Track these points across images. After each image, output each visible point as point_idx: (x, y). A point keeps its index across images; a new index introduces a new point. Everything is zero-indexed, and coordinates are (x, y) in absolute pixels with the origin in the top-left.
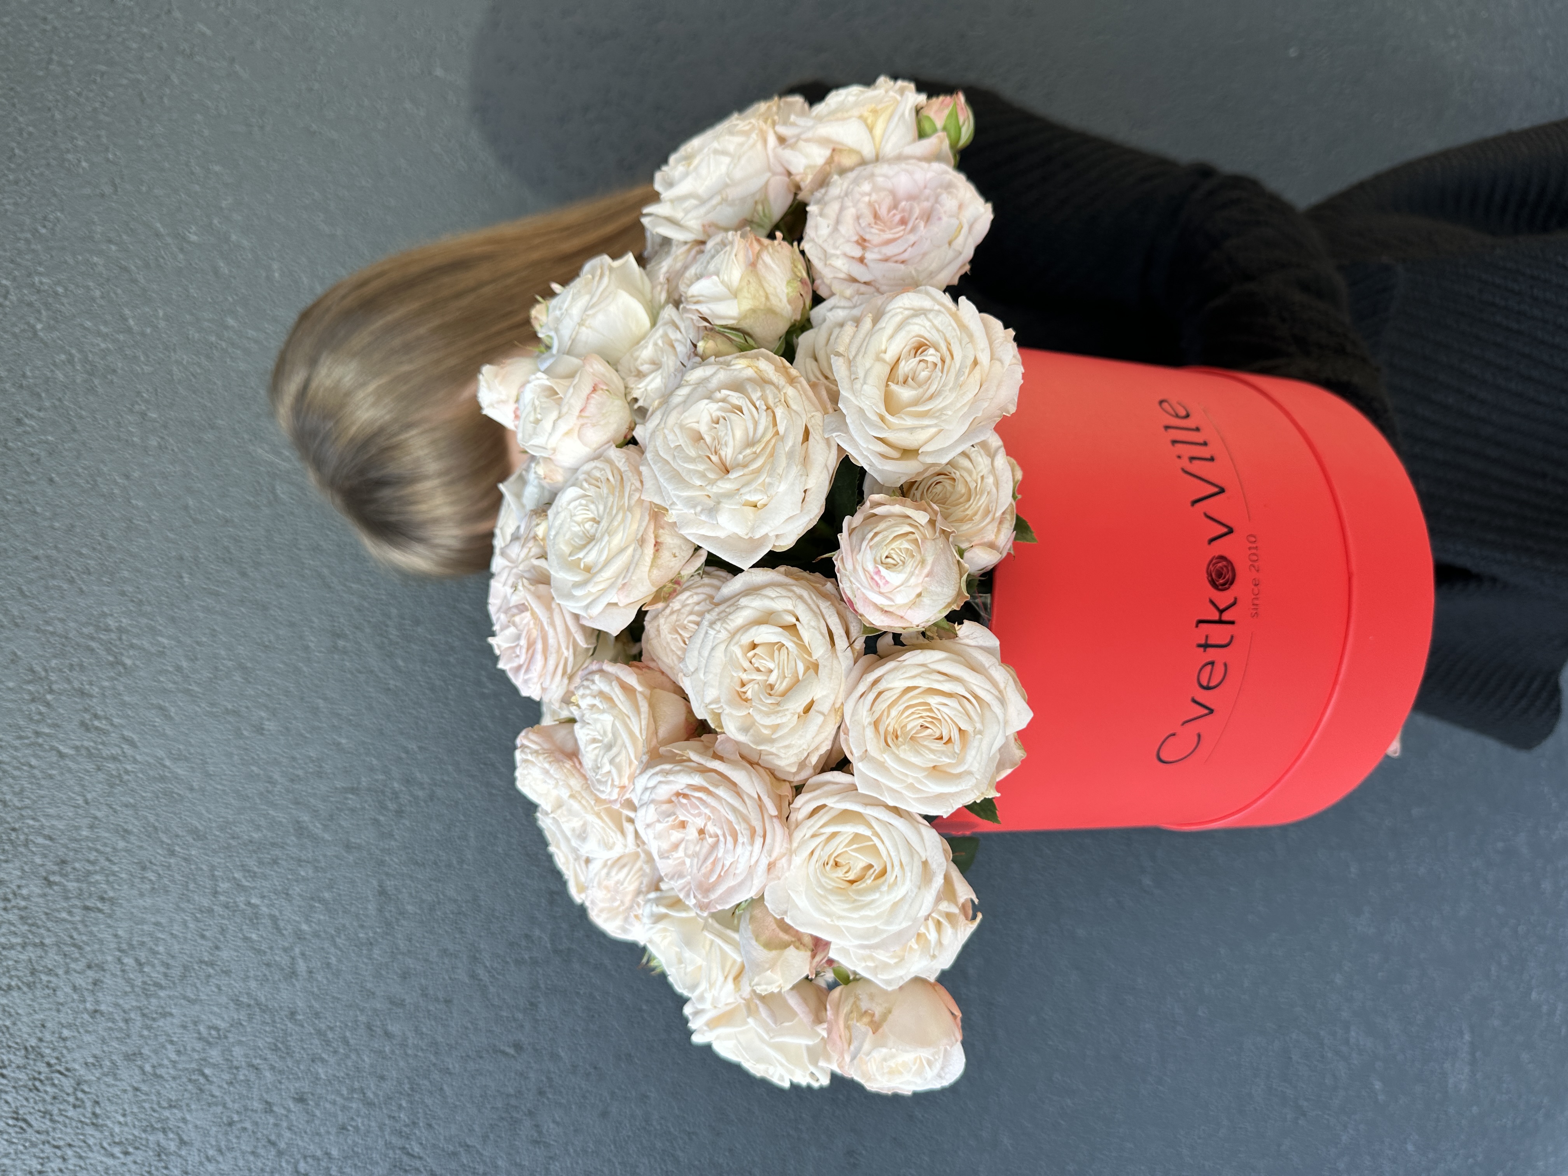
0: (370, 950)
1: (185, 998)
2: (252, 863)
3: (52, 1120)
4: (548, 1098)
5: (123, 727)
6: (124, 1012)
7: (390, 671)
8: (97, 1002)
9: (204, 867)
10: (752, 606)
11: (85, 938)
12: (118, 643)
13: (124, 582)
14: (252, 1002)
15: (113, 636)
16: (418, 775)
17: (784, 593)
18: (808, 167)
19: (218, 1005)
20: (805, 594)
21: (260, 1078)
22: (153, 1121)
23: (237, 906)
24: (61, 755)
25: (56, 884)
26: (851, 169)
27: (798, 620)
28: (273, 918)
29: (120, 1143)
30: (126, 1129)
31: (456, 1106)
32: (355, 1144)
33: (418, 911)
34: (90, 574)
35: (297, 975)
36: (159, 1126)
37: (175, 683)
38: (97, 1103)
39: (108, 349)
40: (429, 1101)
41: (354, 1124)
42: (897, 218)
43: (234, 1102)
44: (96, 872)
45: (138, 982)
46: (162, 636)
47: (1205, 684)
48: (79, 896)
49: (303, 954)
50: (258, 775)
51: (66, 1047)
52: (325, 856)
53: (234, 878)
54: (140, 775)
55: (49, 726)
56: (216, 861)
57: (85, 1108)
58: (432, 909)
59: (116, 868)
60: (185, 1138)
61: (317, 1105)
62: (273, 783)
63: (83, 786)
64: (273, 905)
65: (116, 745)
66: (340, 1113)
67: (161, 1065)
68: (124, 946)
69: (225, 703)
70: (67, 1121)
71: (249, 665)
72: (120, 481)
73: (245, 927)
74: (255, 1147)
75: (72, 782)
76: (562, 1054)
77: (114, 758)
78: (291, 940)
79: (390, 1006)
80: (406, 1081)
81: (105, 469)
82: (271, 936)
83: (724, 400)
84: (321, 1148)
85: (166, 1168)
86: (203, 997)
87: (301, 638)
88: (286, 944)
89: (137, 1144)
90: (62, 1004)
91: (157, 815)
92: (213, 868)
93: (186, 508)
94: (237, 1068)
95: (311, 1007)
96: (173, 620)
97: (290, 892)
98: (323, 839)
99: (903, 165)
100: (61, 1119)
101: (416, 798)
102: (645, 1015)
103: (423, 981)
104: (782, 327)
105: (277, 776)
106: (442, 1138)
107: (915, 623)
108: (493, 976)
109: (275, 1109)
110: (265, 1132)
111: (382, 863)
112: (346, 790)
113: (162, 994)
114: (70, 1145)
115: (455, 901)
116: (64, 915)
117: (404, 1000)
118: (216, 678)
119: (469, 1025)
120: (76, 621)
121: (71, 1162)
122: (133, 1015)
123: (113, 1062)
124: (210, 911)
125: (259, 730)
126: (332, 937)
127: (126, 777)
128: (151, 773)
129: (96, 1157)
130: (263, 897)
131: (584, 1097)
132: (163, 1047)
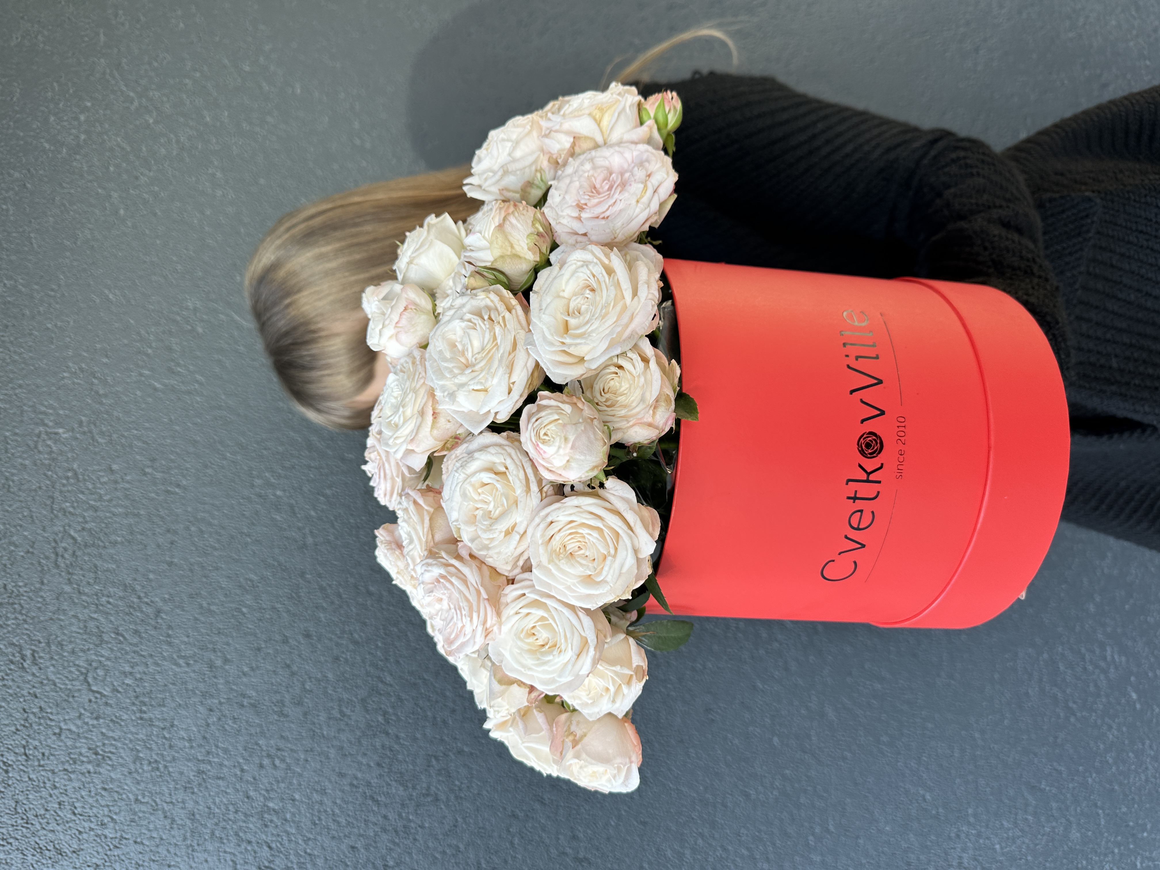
1: (232, 558)
2: (278, 468)
3: (140, 636)
6: (190, 564)
8: (172, 556)
19: (253, 564)
21: (280, 618)
22: (207, 642)
23: (267, 496)
51: (151, 586)
55: (149, 370)
56: (254, 464)
57: (162, 630)
60: (228, 657)
61: (319, 640)
64: (291, 496)
65: (191, 384)
66: (334, 647)
67: (213, 603)
68: (192, 519)
70: (150, 638)
73: (272, 511)
74: (276, 668)
77: (189, 393)
78: (302, 521)
82: (289, 519)
84: (321, 672)
86: (243, 558)
88: (300, 525)
90: (150, 556)
92: (251, 469)
94: (264, 609)
95: (315, 569)
100: (146, 636)
106: (406, 671)
109: (290, 641)
110: (282, 657)
121: (151, 667)
123: (182, 599)
124: (249, 498)
126: (331, 521)
128: (213, 403)
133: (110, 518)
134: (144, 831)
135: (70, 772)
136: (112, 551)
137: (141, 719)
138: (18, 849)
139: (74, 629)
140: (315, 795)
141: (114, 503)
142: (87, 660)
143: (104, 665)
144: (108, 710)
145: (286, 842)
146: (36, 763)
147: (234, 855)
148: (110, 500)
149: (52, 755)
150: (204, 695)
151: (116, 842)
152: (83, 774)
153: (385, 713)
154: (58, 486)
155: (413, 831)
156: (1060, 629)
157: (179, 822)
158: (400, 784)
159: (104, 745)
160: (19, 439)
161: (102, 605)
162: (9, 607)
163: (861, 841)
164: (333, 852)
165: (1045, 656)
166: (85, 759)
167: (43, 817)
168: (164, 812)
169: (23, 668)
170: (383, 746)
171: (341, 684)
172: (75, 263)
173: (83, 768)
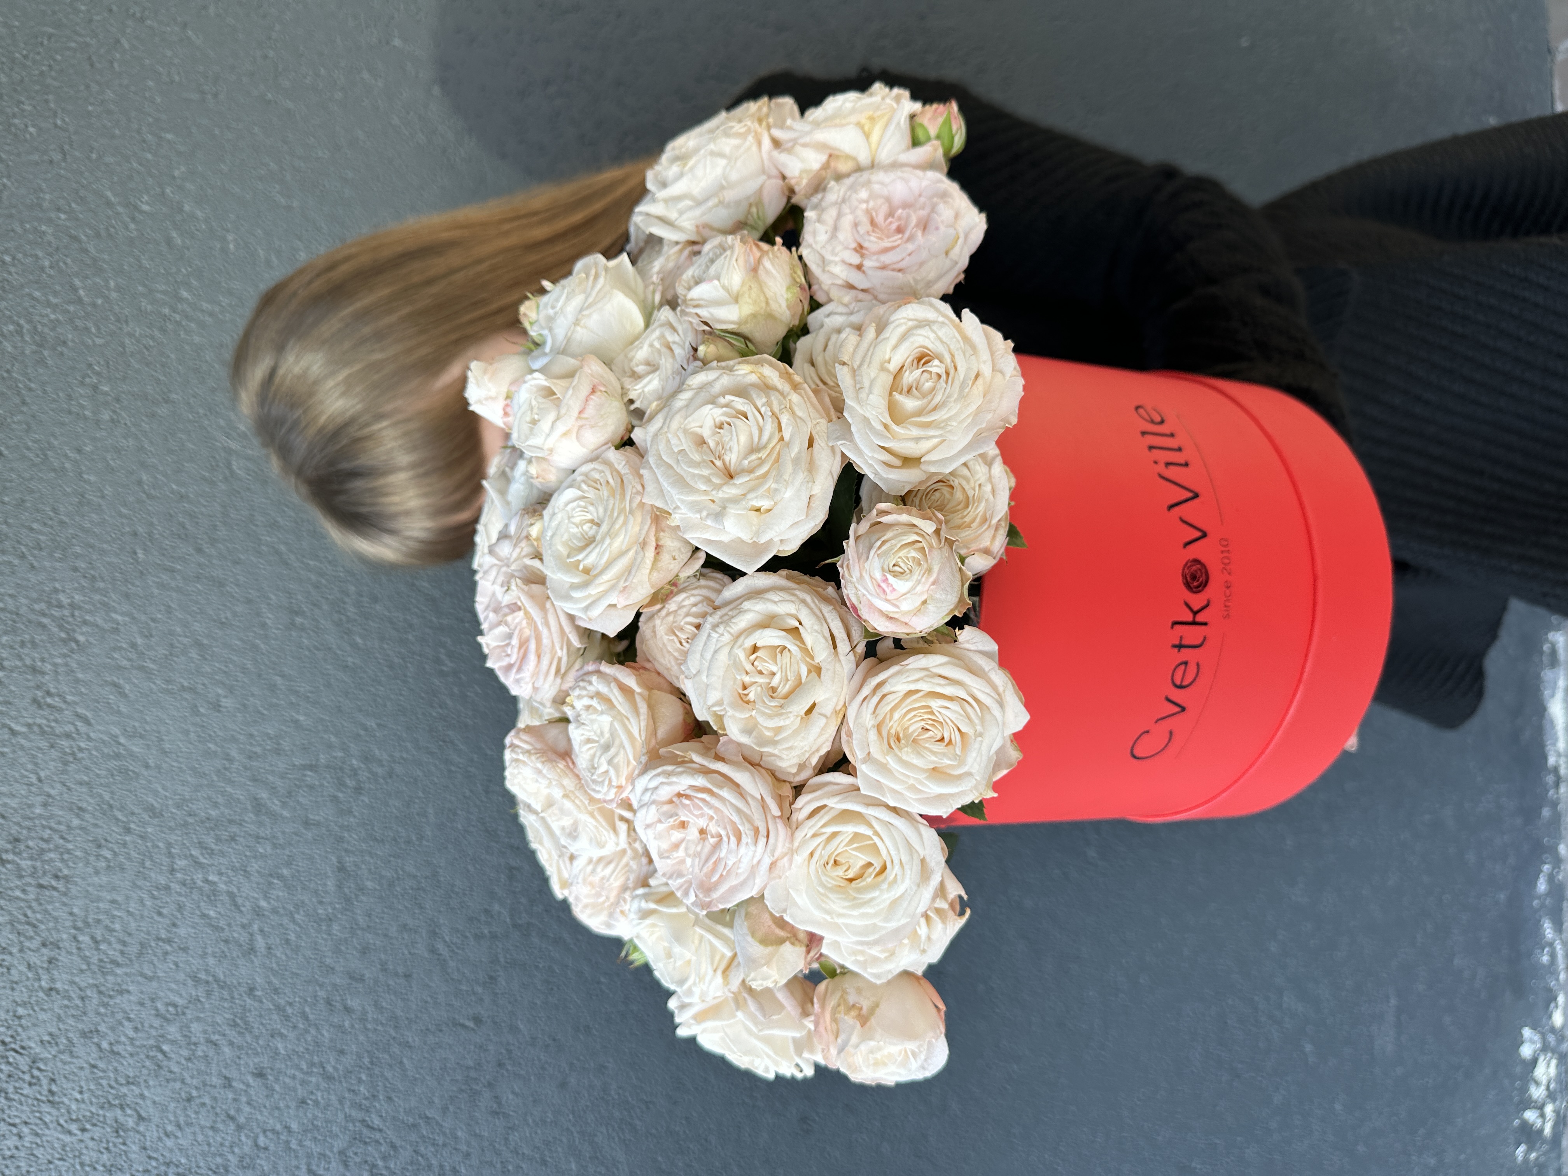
0: (329, 926)
1: (143, 975)
2: (210, 841)
3: (7, 1098)
4: (507, 1070)
5: (76, 703)
6: (80, 989)
7: (348, 648)
8: (53, 980)
9: (161, 845)
10: (755, 610)
11: (39, 916)
12: (70, 619)
13: (76, 558)
14: (210, 979)
15: (66, 612)
16: (377, 752)
17: (787, 597)
18: (804, 171)
19: (176, 982)
20: (808, 598)
21: (218, 1054)
22: (110, 1097)
23: (195, 883)
24: (13, 732)
25: (9, 862)
26: (848, 175)
27: (801, 624)
28: (231, 895)
29: (77, 1120)
30: (83, 1106)
31: (415, 1079)
32: (315, 1118)
33: (378, 887)
34: (41, 549)
35: (255, 952)
36: (117, 1102)
37: (129, 660)
38: (53, 1080)
39: (58, 320)
40: (389, 1075)
41: (313, 1097)
42: (894, 226)
43: (192, 1077)
44: (50, 850)
45: (95, 960)
46: (116, 612)
47: (1178, 682)
48: (32, 875)
49: (261, 931)
50: (215, 752)
51: (21, 1026)
52: (283, 833)
53: (191, 855)
54: (94, 753)
56: (173, 838)
57: (41, 1086)
58: (391, 885)
59: (70, 846)
60: (144, 1114)
61: (277, 1080)
62: (231, 760)
63: (36, 764)
64: (231, 882)
65: (69, 723)
66: (299, 1087)
67: (118, 1042)
68: (80, 924)
69: (182, 680)
70: (23, 1099)
71: (205, 641)
72: (71, 455)
73: (202, 904)
74: (215, 1122)
75: (23, 760)
76: (521, 1026)
77: (68, 736)
78: (249, 917)
79: (349, 981)
80: (366, 1055)
81: (56, 443)
82: (229, 913)
83: (727, 405)
84: (281, 1122)
85: (124, 1144)
86: (161, 974)
87: (258, 614)
88: (245, 921)
89: (95, 1121)
90: (16, 983)
91: (112, 793)
92: (169, 845)
93: (140, 483)
94: (195, 1044)
95: (270, 983)
96: (127, 596)
98: (281, 815)
99: (899, 173)
100: (16, 1097)
101: (374, 774)
102: (603, 987)
103: (383, 956)
104: (781, 332)
105: (234, 753)
106: (401, 1110)
107: (919, 629)
108: (453, 951)
110: (224, 1107)
111: (340, 840)
112: (304, 767)
113: (119, 971)
114: (26, 1123)
115: (415, 877)
116: (18, 893)
117: (363, 975)
118: (171, 655)
119: (429, 999)
120: (27, 597)
121: (27, 1139)
122: (89, 993)
123: (69, 1040)
124: (167, 888)
125: (216, 707)
126: (291, 912)
127: (80, 755)
128: (106, 750)
129: (52, 1134)
130: (221, 874)
131: (543, 1068)
132: (121, 1024)
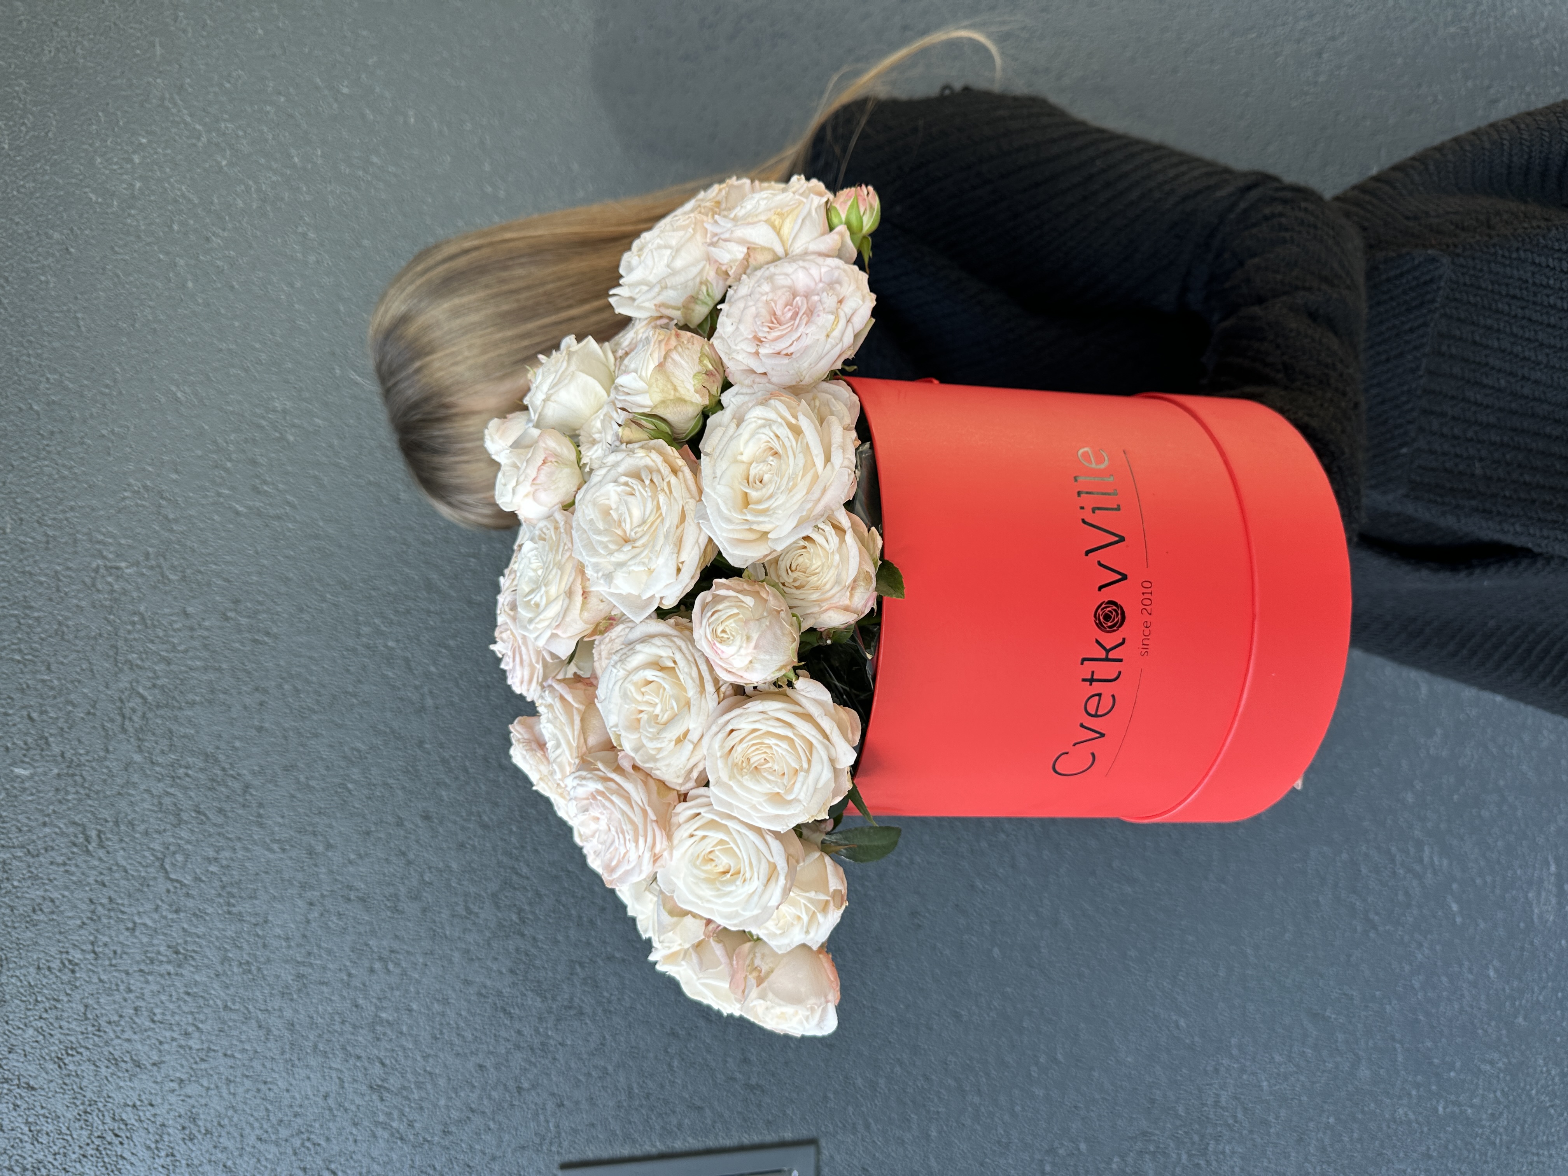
1: (333, 722)
2: (389, 612)
3: (225, 815)
5: (287, 492)
6: (284, 730)
8: (262, 721)
9: (350, 612)
12: (282, 422)
14: (388, 730)
15: (280, 415)
19: (360, 730)
21: (393, 795)
22: (306, 824)
23: (377, 647)
24: (237, 513)
25: (232, 619)
28: (407, 660)
29: (278, 841)
30: (284, 829)
31: (559, 835)
32: (473, 861)
35: (425, 710)
36: (310, 829)
37: (328, 457)
38: (261, 805)
39: (277, 181)
40: (536, 828)
41: (471, 842)
43: (371, 814)
45: (296, 706)
46: (318, 417)
48: (250, 631)
49: (431, 692)
50: (395, 538)
52: (450, 609)
55: (229, 489)
56: (359, 607)
57: (251, 808)
60: (332, 841)
61: (441, 823)
64: (406, 648)
65: (280, 507)
66: (459, 832)
67: (313, 778)
68: (285, 675)
70: (238, 818)
72: (286, 289)
73: (383, 665)
74: (389, 855)
77: (279, 518)
78: (420, 679)
82: (404, 675)
84: (444, 861)
85: (316, 865)
86: (348, 723)
88: (417, 683)
89: (293, 843)
92: (357, 614)
94: (374, 785)
95: (436, 737)
97: (421, 638)
100: (233, 816)
109: (406, 823)
110: (397, 843)
113: (315, 717)
116: (237, 645)
124: (354, 650)
126: (456, 679)
127: (288, 533)
128: (308, 531)
129: (258, 850)
130: (398, 641)
132: (315, 762)
133: (186, 672)
134: (235, 1042)
135: (148, 973)
136: (190, 713)
137: (229, 913)
138: (89, 1060)
139: (146, 805)
140: (436, 1005)
141: (190, 654)
142: (164, 844)
143: (184, 850)
144: (190, 903)
145: (401, 1058)
146: (107, 963)
147: (341, 1071)
148: (186, 651)
149: (125, 953)
150: (303, 886)
151: (202, 1055)
152: (162, 976)
153: (520, 911)
154: (122, 633)
155: (552, 1049)
156: (1366, 824)
157: (276, 1033)
158: (538, 994)
159: (186, 942)
160: (73, 575)
161: (179, 778)
162: (69, 779)
163: (1096, 1074)
164: (457, 1071)
165: (1345, 856)
166: (164, 959)
167: (117, 1024)
168: (258, 1021)
169: (88, 851)
170: (517, 950)
171: (467, 875)
172: (133, 352)
173: (162, 969)
